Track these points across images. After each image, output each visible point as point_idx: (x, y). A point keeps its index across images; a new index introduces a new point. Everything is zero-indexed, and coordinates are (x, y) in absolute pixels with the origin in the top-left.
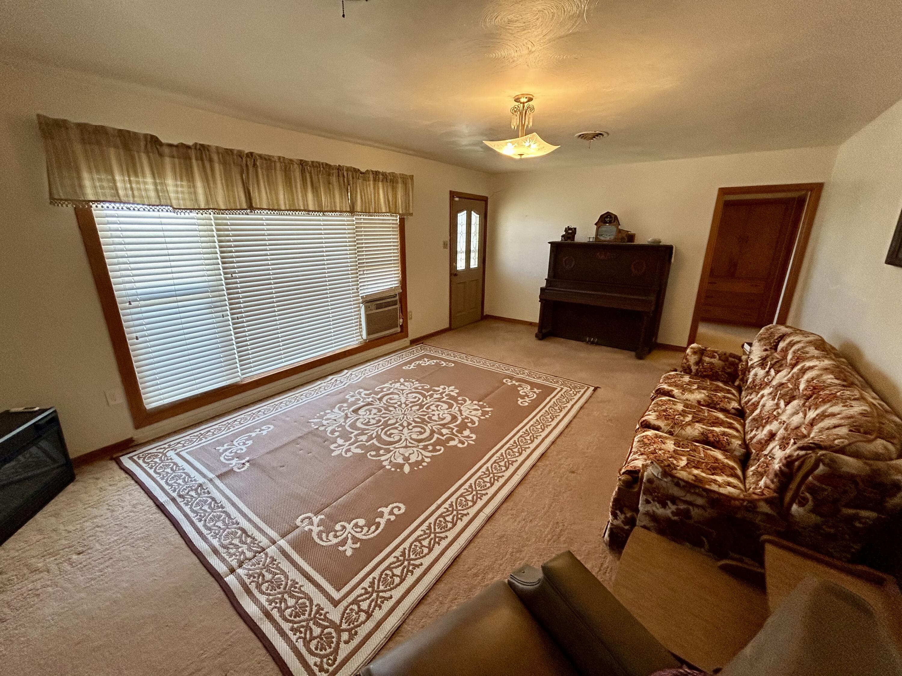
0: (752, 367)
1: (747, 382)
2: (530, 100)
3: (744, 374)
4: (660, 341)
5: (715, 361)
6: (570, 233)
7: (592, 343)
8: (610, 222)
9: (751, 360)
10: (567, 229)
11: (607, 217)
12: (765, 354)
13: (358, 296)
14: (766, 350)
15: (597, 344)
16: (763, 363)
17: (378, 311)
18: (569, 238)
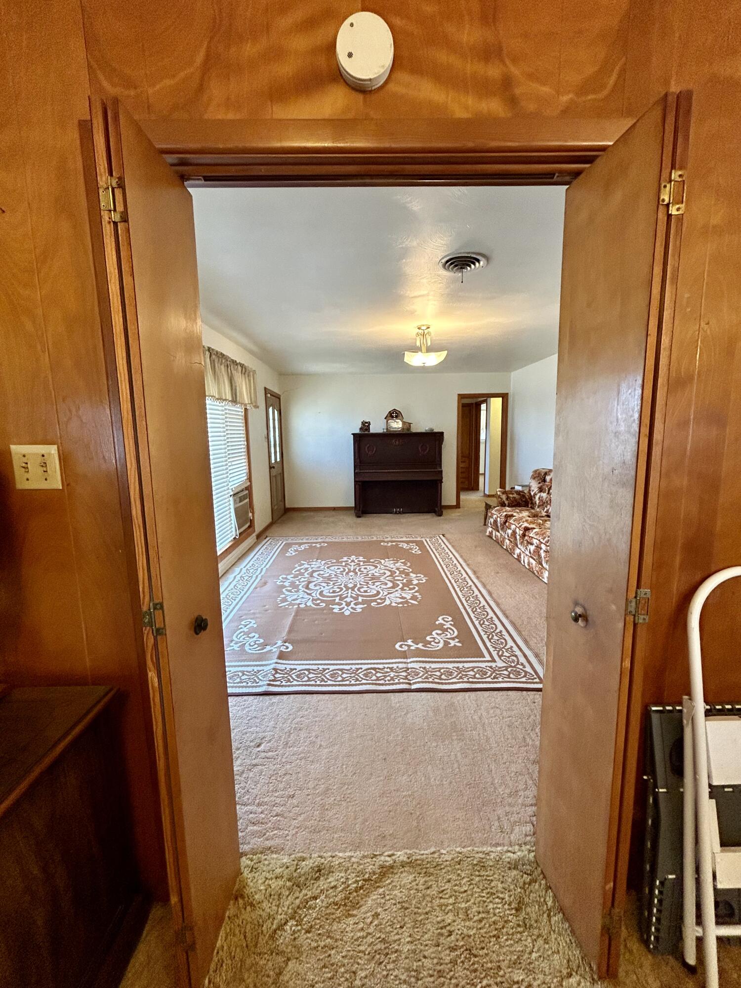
0: (535, 494)
1: (536, 503)
2: (428, 328)
3: (531, 500)
4: (443, 504)
5: (515, 495)
6: (366, 426)
7: (400, 513)
8: (396, 417)
9: (533, 491)
10: (364, 423)
11: (393, 413)
12: (540, 485)
13: (228, 489)
14: (539, 483)
15: (404, 513)
16: (541, 490)
17: (241, 504)
18: (366, 430)
